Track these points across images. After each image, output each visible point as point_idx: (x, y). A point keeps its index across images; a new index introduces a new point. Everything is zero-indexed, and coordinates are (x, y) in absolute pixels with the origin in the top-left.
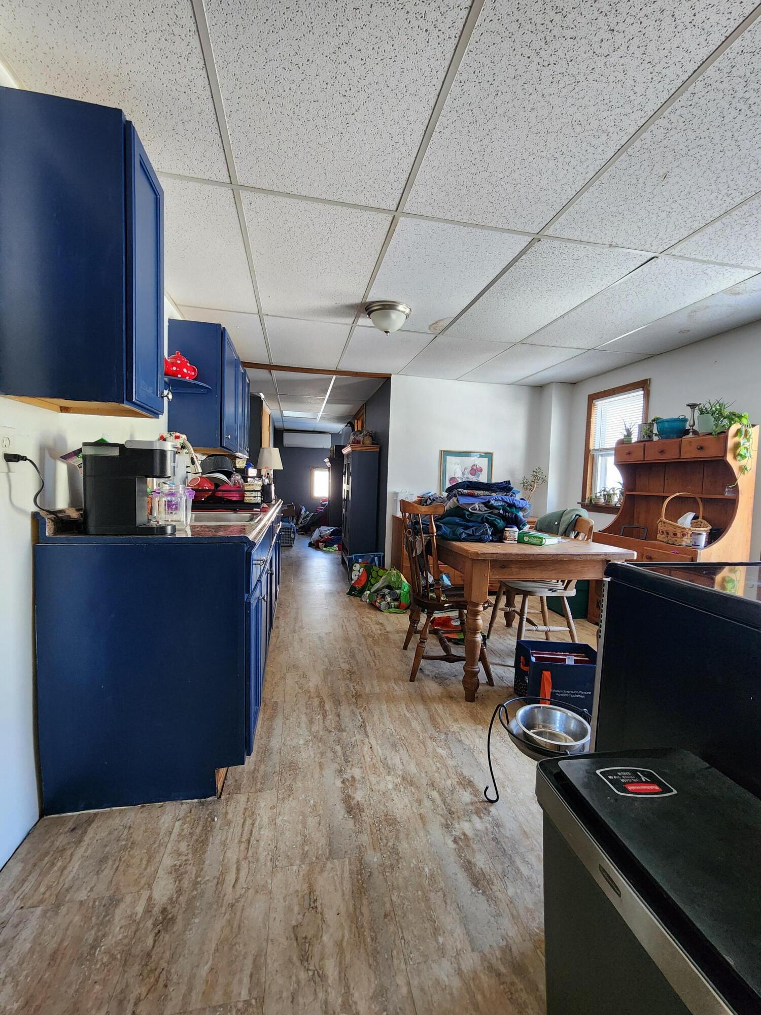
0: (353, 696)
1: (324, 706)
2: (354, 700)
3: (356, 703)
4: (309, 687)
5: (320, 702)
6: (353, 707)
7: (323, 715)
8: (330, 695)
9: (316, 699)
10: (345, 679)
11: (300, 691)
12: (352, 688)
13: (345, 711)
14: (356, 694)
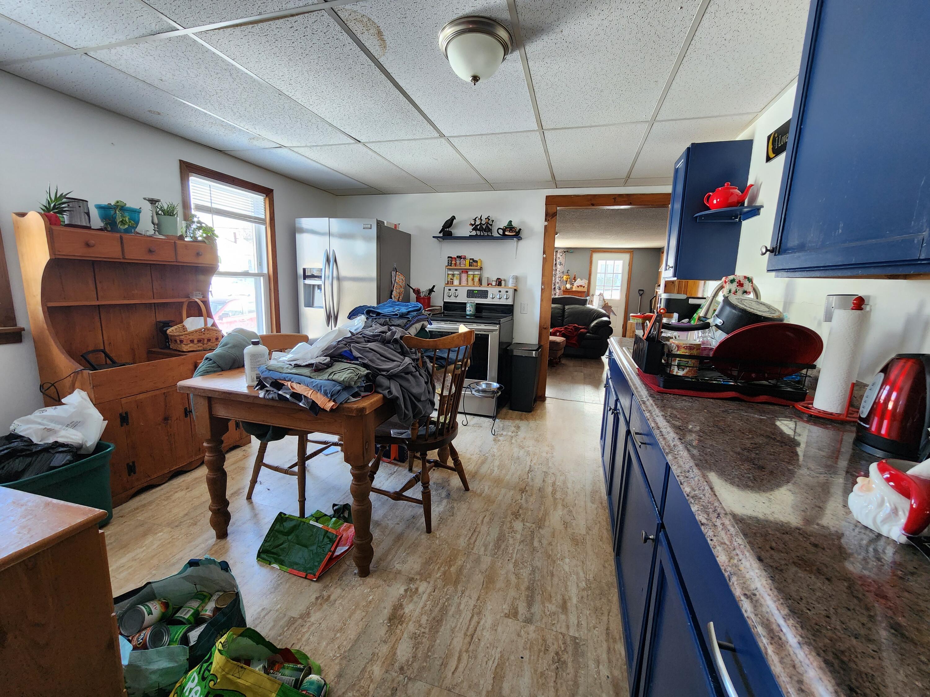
0: (527, 491)
1: (553, 490)
2: (527, 488)
3: (526, 485)
4: (563, 510)
5: (555, 494)
6: (531, 484)
7: (555, 484)
8: (545, 497)
9: (558, 497)
10: (527, 509)
11: (571, 508)
12: (524, 497)
13: (538, 483)
14: (523, 492)
